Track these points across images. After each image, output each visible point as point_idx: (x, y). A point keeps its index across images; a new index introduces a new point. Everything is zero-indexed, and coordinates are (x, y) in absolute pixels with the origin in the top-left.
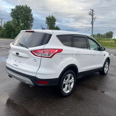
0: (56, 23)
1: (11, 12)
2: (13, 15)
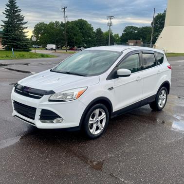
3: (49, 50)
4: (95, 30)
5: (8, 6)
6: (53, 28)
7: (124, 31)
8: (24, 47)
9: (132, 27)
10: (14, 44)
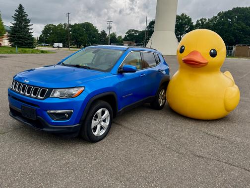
3: (56, 47)
4: (99, 32)
5: (17, 11)
6: (61, 29)
7: (126, 33)
8: (29, 45)
9: (133, 30)
10: (20, 42)
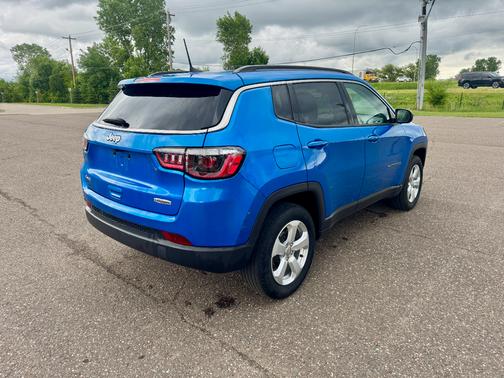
0: (250, 35)
1: (98, 12)
2: (107, 21)
